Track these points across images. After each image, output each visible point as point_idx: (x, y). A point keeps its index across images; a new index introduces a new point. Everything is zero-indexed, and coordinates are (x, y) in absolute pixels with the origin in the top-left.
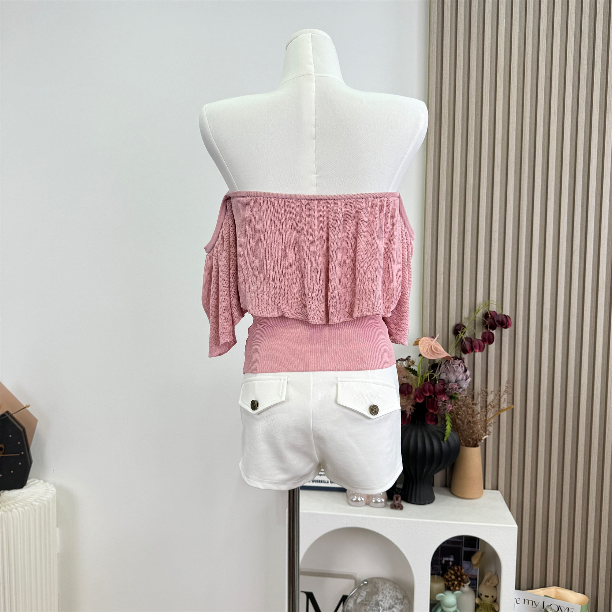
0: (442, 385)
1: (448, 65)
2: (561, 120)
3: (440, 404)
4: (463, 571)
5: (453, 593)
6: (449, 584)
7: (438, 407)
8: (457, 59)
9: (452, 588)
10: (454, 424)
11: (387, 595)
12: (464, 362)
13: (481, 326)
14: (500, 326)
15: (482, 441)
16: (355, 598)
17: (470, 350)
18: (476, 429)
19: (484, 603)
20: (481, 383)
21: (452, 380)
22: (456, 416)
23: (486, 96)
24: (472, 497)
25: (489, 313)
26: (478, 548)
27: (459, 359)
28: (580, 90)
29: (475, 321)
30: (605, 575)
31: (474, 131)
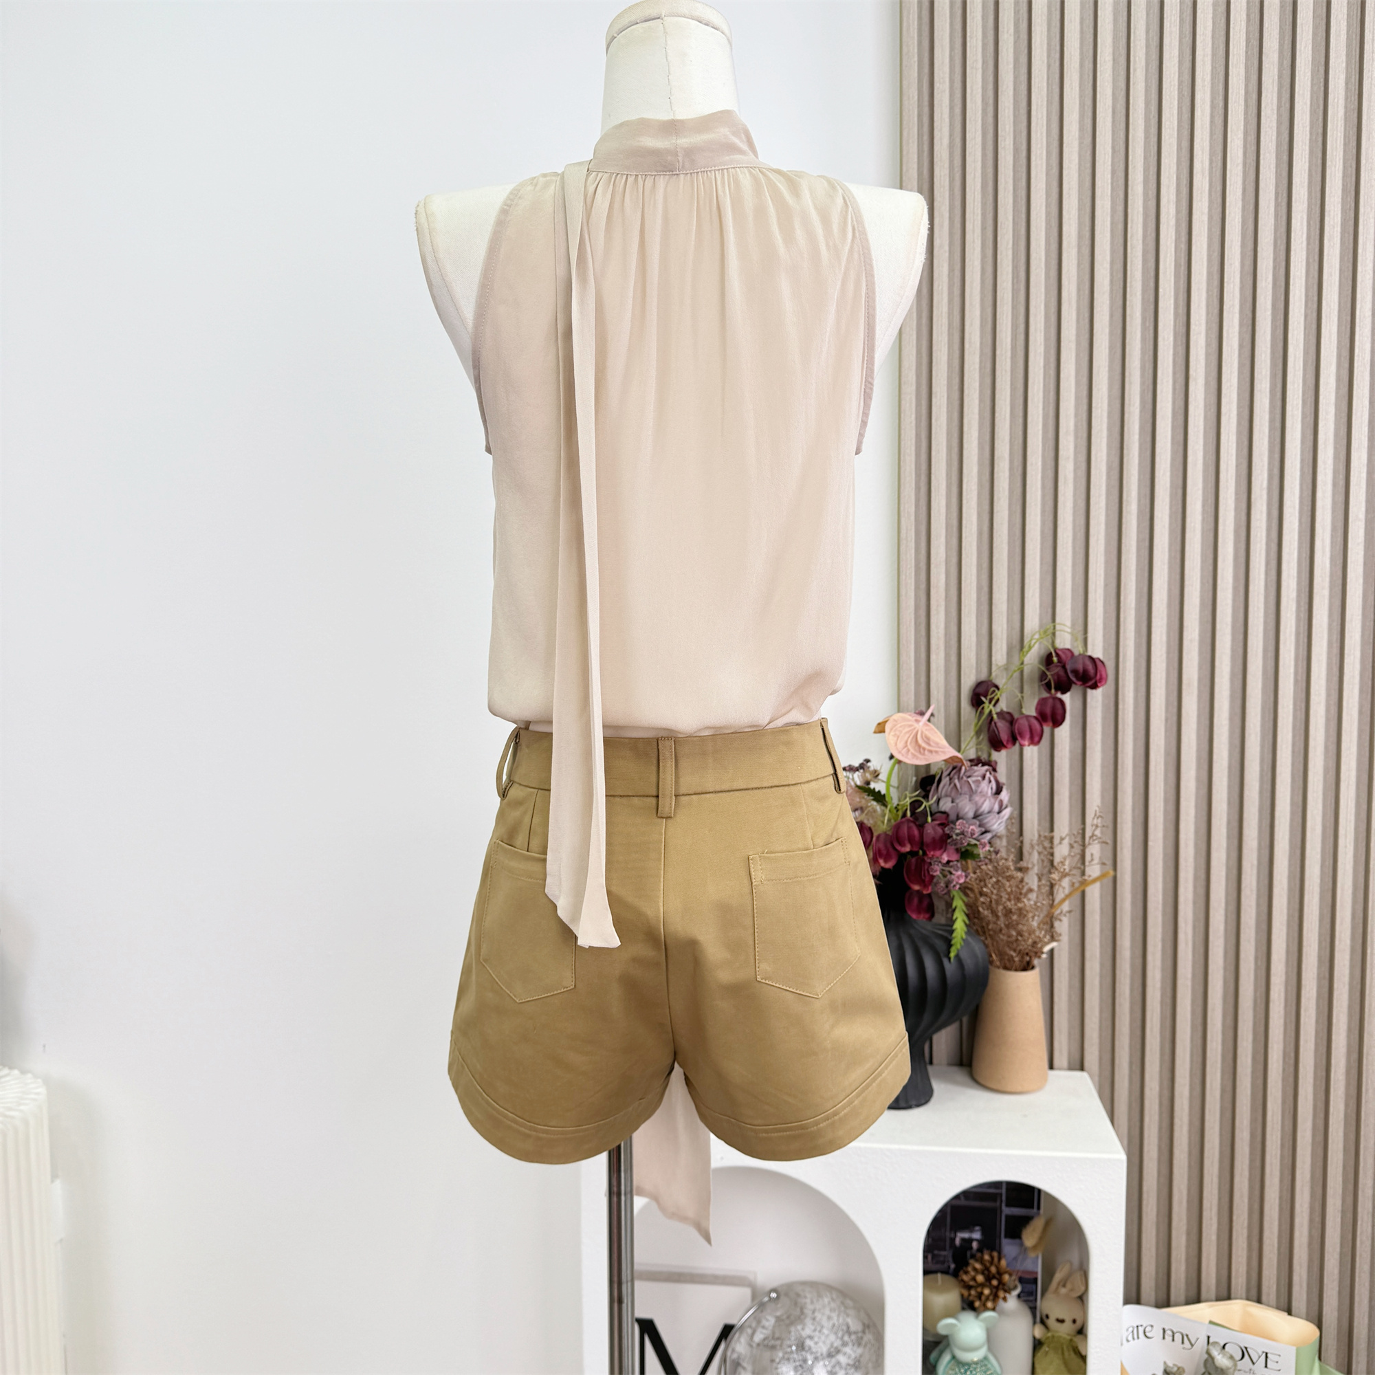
0: (939, 825)
1: (947, 60)
2: (1219, 188)
3: (936, 871)
4: (1003, 1263)
5: (977, 1317)
6: (970, 1295)
7: (933, 877)
8: (968, 44)
9: (977, 1304)
10: (975, 917)
11: (825, 1322)
12: (995, 770)
13: (1036, 685)
14: (1079, 683)
15: (1044, 956)
16: (749, 1331)
17: (1008, 741)
18: (1025, 928)
19: (1053, 1337)
20: (1039, 820)
21: (966, 813)
22: (978, 896)
23: (1039, 134)
24: (1018, 1091)
25: (1054, 654)
26: (1039, 1208)
27: (983, 765)
28: (1263, 114)
29: (1022, 672)
30: (1338, 1265)
31: (1011, 218)
